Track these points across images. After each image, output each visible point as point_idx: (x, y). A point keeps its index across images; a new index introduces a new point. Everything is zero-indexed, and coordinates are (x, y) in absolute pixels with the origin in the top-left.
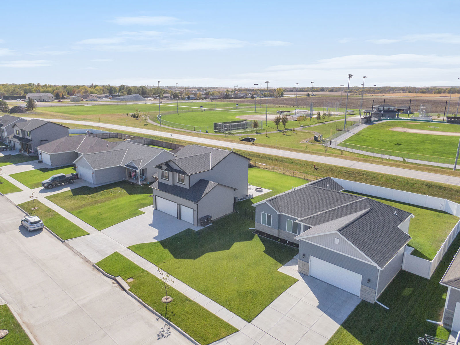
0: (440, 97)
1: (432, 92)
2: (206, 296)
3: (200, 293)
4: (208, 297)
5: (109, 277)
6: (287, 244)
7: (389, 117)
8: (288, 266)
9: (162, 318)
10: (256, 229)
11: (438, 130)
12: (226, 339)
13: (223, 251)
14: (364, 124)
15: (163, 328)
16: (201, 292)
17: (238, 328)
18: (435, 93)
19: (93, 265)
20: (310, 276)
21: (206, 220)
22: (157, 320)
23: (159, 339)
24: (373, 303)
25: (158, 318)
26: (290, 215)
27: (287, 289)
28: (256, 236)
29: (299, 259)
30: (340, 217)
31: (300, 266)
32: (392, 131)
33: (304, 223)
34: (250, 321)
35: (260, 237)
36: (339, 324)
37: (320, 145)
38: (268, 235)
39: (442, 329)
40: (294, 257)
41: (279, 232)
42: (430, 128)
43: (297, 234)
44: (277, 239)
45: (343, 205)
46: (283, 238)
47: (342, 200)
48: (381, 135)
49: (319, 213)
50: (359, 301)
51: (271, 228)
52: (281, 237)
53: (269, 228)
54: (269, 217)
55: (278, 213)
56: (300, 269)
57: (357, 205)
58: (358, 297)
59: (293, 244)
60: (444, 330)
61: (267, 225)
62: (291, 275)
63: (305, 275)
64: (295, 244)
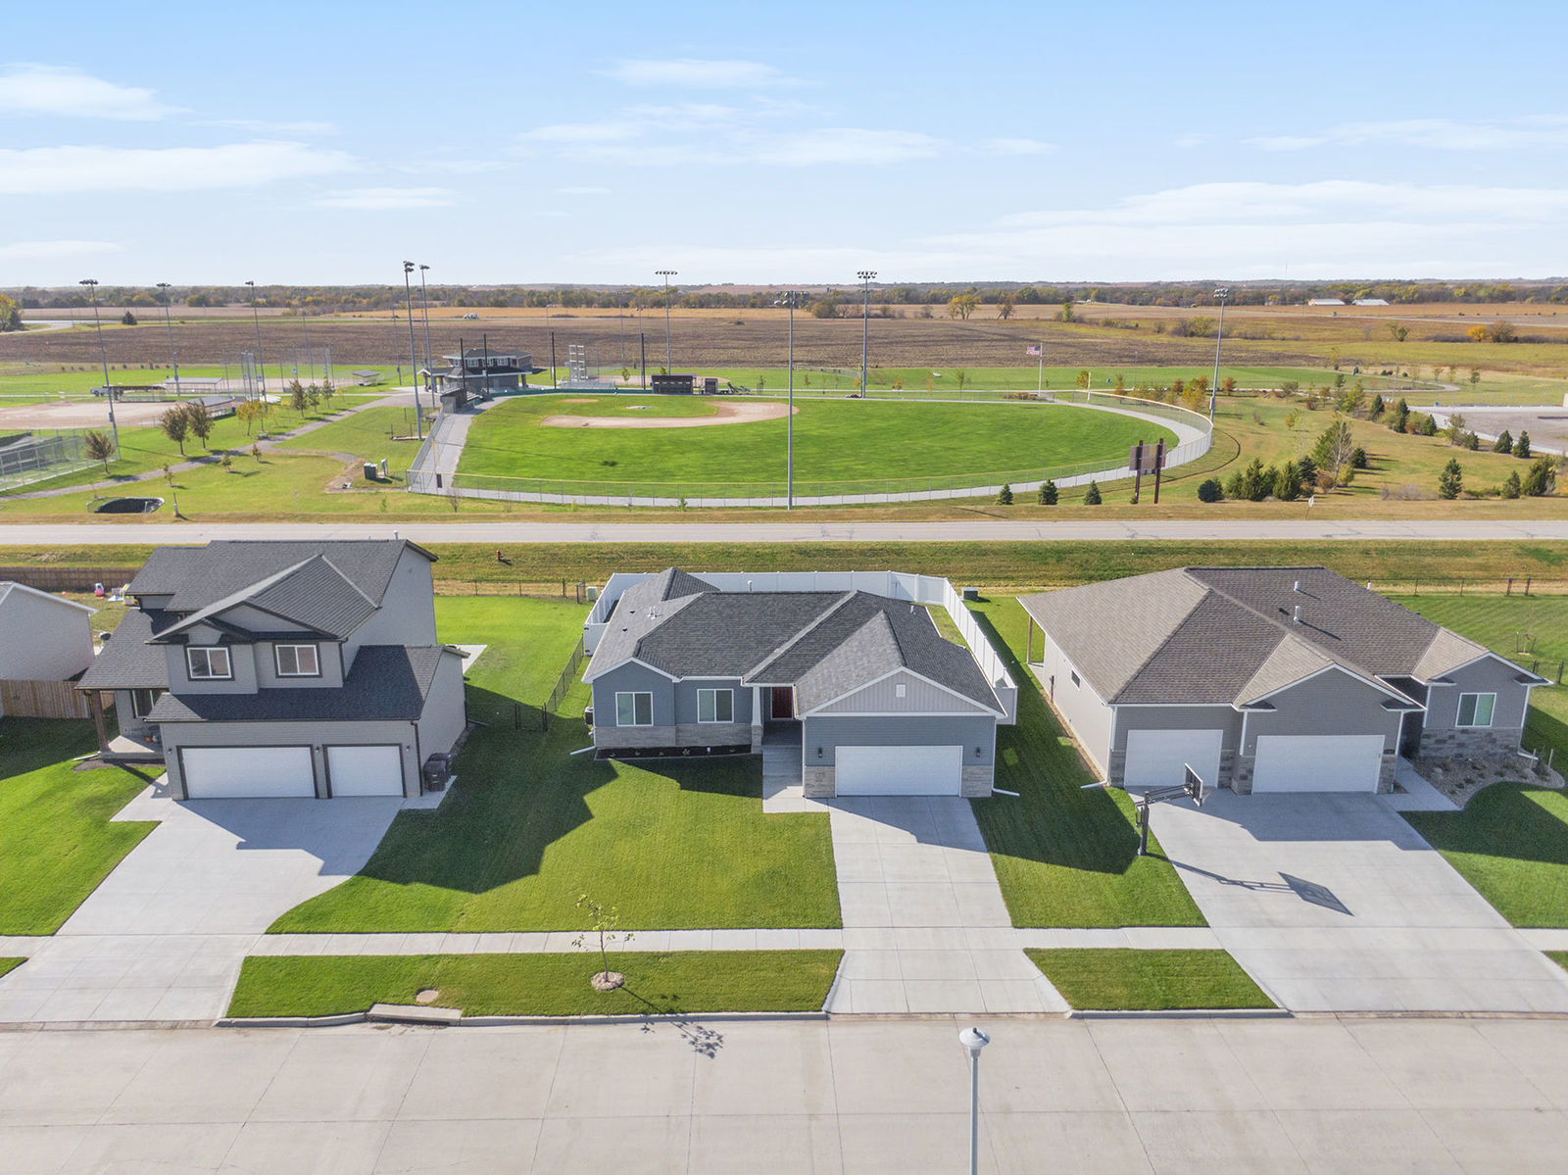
0: (558, 316)
1: (522, 302)
4: (695, 929)
5: (347, 1021)
6: (711, 753)
7: (501, 386)
8: (773, 796)
9: (652, 1021)
10: (598, 748)
11: (658, 416)
12: (841, 976)
14: (455, 412)
15: (684, 1033)
17: (836, 947)
18: (530, 306)
19: (221, 1025)
20: (837, 796)
22: (646, 1029)
23: (712, 1055)
24: (989, 795)
25: (642, 1025)
26: (709, 675)
27: (831, 837)
28: (615, 763)
29: (807, 765)
30: (835, 647)
31: (813, 782)
32: (553, 428)
33: (765, 682)
34: (841, 927)
35: (630, 763)
36: (984, 852)
37: (397, 491)
38: (645, 752)
39: (1112, 791)
40: (764, 774)
41: (678, 731)
42: (633, 411)
43: (731, 719)
44: (676, 751)
45: (819, 620)
46: (689, 745)
47: (807, 608)
48: (539, 443)
49: (779, 652)
50: (967, 801)
51: (650, 728)
52: (684, 744)
53: (645, 729)
54: (643, 701)
55: (675, 680)
56: (811, 790)
57: (852, 612)
58: (958, 796)
59: (724, 749)
60: (1117, 790)
61: (637, 723)
62: (801, 810)
63: (828, 798)
64: (730, 747)
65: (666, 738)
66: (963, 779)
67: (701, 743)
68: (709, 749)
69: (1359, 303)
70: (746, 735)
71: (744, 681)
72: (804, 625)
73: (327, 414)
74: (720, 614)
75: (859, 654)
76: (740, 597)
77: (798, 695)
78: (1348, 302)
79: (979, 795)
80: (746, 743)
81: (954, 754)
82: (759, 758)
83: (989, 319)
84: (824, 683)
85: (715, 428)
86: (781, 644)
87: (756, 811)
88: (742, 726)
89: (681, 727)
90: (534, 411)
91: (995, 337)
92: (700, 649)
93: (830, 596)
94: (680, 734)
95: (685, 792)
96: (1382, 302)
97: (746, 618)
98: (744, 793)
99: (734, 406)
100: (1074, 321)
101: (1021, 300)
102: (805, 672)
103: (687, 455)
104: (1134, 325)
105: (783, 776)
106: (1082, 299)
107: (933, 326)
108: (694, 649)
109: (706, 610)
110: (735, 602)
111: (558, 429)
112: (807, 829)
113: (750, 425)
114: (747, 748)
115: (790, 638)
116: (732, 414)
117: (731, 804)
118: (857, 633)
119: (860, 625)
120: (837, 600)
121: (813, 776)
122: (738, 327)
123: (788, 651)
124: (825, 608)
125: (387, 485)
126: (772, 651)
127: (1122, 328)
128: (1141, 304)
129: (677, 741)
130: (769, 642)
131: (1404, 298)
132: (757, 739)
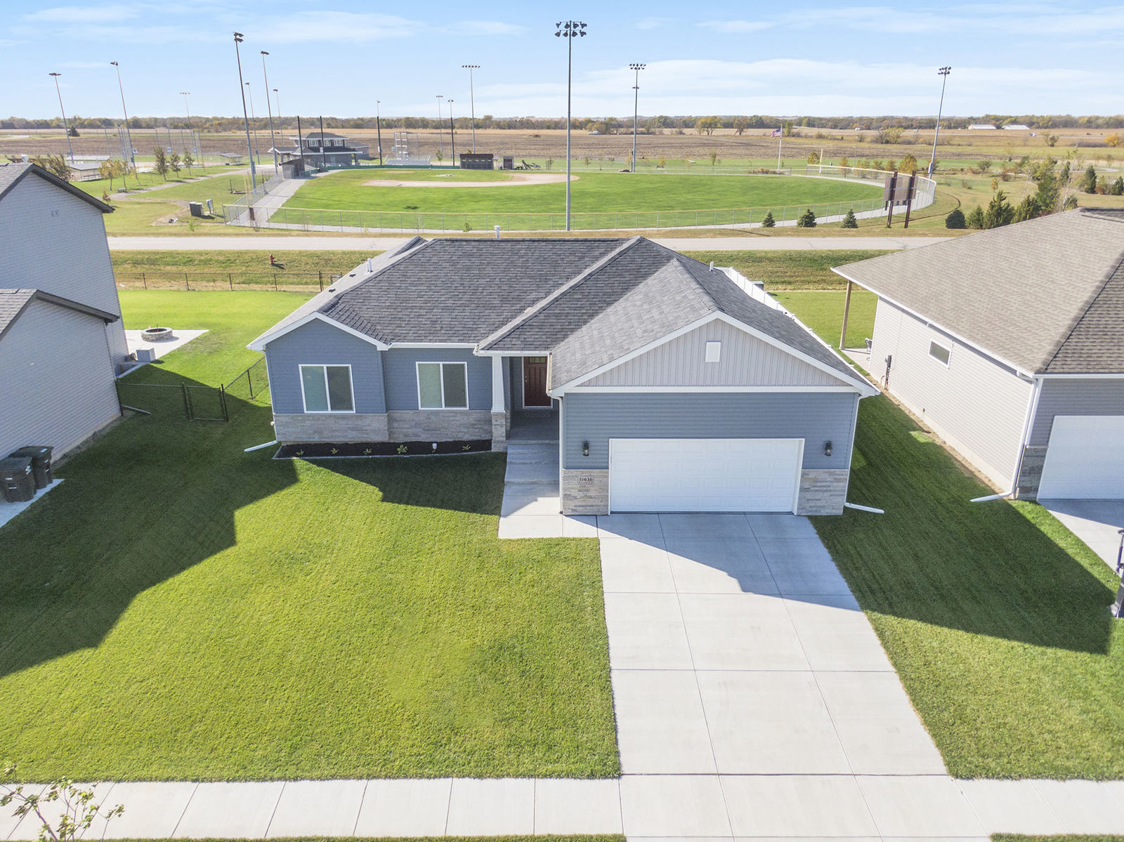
2: (320, 779)
3: (272, 779)
6: (437, 452)
7: (338, 162)
8: (516, 513)
10: (280, 443)
13: (212, 559)
14: (293, 178)
16: (276, 776)
20: (612, 513)
21: (28, 469)
24: (840, 512)
26: (430, 341)
27: (601, 581)
28: (299, 462)
29: (567, 468)
30: (610, 304)
31: (574, 493)
32: (371, 187)
33: (508, 349)
34: (615, 772)
35: (319, 464)
36: (857, 610)
37: (217, 224)
38: (345, 448)
39: (1023, 506)
40: (506, 480)
41: (390, 420)
42: (443, 178)
43: (465, 406)
44: (388, 448)
45: (587, 272)
46: (408, 440)
47: (572, 258)
48: (355, 195)
49: (530, 311)
50: (807, 522)
51: (352, 416)
52: (401, 439)
53: (344, 417)
54: (338, 377)
55: (381, 347)
56: (572, 504)
57: (633, 261)
58: (791, 513)
59: (457, 445)
60: (1030, 506)
61: (332, 409)
62: (555, 534)
63: (597, 517)
64: (465, 443)
65: (374, 428)
66: (802, 490)
67: (424, 437)
68: (435, 446)
69: (1007, 128)
70: (486, 427)
71: (478, 350)
72: (568, 278)
73: (187, 178)
74: (454, 264)
75: (646, 306)
76: (482, 246)
77: (554, 365)
78: (999, 127)
79: (824, 513)
80: (486, 437)
81: (790, 451)
82: (502, 457)
83: (728, 135)
84: (593, 345)
85: (510, 187)
86: (534, 302)
87: (488, 536)
88: (477, 415)
89: (397, 414)
90: (360, 177)
91: (734, 144)
92: (421, 308)
93: (603, 244)
94: (396, 425)
95: (388, 506)
96: (1024, 127)
97: (489, 270)
98: (473, 508)
99: (527, 176)
100: (793, 136)
101: (750, 126)
102: (566, 336)
103: (481, 203)
104: (840, 137)
105: (534, 483)
106: (796, 125)
107: (685, 138)
108: (412, 308)
109: (435, 259)
110: (475, 251)
111: (375, 188)
112: (563, 566)
113: (537, 186)
114: (486, 444)
115: (547, 294)
116: (523, 179)
117: (452, 524)
118: (641, 286)
119: (645, 276)
120: (612, 249)
121: (575, 484)
122: (535, 139)
123: (544, 309)
124: (597, 258)
125: (210, 220)
126: (522, 310)
127: (831, 139)
128: (840, 129)
129: (391, 433)
130: (519, 299)
131: (1041, 124)
132: (499, 432)
